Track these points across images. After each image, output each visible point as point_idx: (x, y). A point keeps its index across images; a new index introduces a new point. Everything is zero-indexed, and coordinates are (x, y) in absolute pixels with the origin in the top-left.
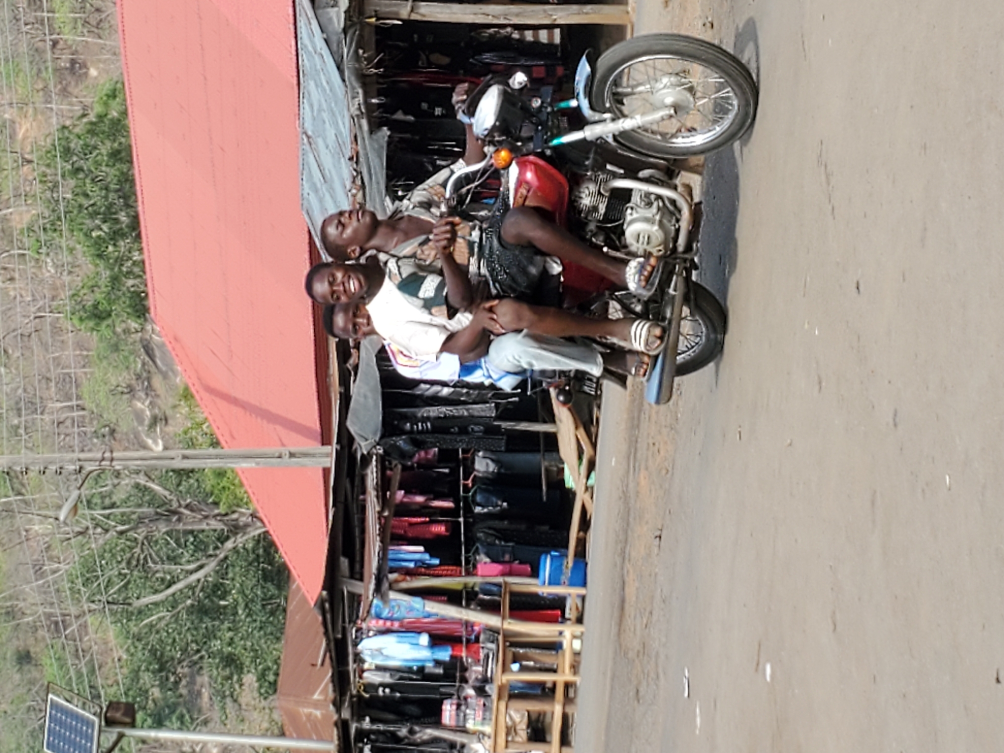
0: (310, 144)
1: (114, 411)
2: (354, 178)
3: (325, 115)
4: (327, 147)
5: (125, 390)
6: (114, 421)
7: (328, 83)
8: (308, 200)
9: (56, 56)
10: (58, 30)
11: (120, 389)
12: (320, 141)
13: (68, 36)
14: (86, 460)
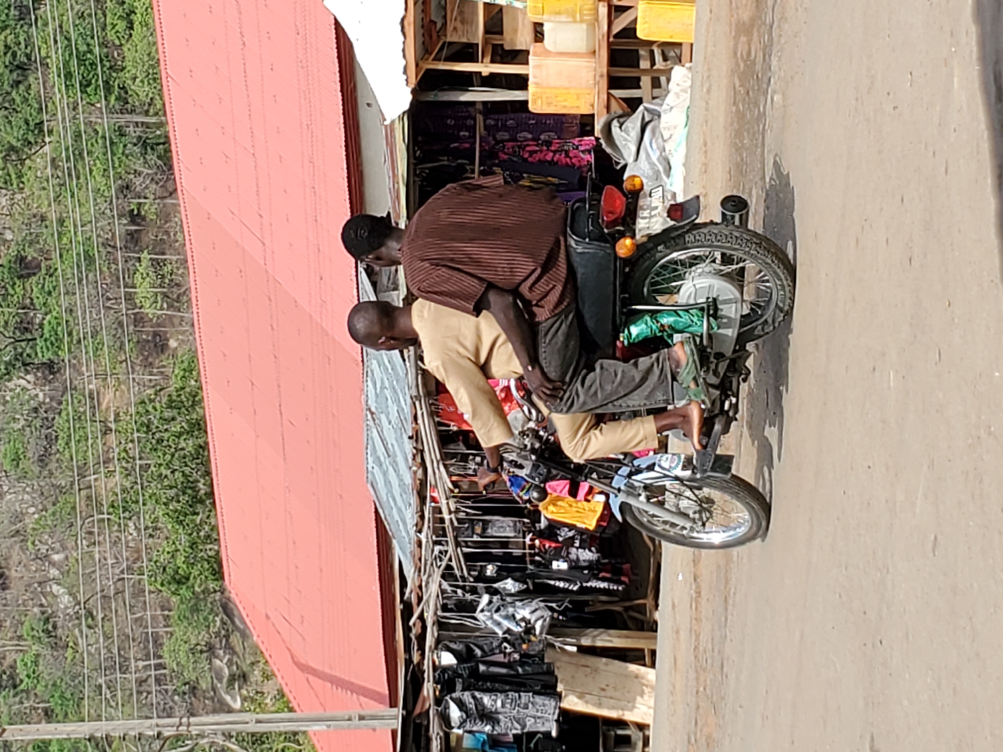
0: (374, 420)
1: (194, 669)
2: (414, 456)
3: (388, 393)
4: (390, 423)
5: (205, 648)
6: (194, 678)
7: (389, 362)
8: (373, 473)
9: (138, 329)
10: (139, 305)
11: (199, 648)
12: (383, 417)
13: (149, 311)
14: (164, 726)
